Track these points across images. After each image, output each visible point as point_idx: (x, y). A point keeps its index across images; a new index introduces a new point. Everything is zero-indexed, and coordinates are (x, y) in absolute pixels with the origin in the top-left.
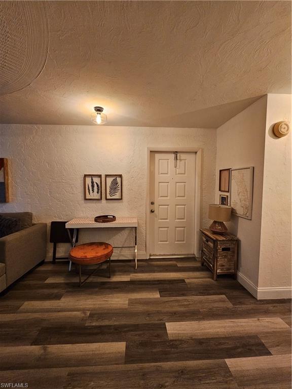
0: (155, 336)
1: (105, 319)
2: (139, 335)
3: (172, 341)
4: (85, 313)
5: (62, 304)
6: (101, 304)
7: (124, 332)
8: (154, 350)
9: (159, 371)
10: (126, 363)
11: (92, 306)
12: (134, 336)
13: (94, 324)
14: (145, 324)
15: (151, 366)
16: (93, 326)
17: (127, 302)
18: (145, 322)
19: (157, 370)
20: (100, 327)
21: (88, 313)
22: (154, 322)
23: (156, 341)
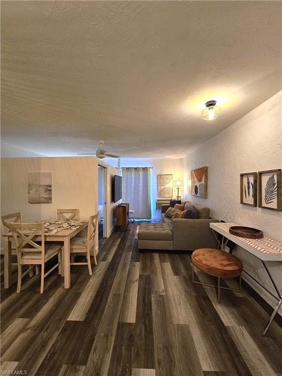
0: (138, 351)
1: (158, 305)
2: (140, 335)
3: (130, 371)
4: (163, 292)
5: (170, 277)
6: (174, 300)
7: (144, 321)
8: (124, 348)
9: (106, 349)
10: (119, 323)
11: (171, 294)
12: (140, 330)
13: (153, 299)
14: (153, 341)
15: (111, 343)
16: (151, 298)
17: (182, 323)
18: (156, 342)
19: (107, 348)
20: (150, 303)
21: (164, 294)
22: (156, 353)
23: (132, 352)
